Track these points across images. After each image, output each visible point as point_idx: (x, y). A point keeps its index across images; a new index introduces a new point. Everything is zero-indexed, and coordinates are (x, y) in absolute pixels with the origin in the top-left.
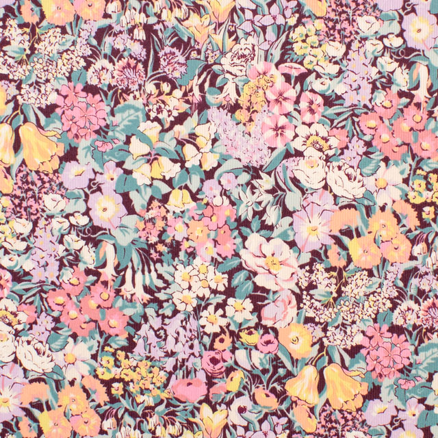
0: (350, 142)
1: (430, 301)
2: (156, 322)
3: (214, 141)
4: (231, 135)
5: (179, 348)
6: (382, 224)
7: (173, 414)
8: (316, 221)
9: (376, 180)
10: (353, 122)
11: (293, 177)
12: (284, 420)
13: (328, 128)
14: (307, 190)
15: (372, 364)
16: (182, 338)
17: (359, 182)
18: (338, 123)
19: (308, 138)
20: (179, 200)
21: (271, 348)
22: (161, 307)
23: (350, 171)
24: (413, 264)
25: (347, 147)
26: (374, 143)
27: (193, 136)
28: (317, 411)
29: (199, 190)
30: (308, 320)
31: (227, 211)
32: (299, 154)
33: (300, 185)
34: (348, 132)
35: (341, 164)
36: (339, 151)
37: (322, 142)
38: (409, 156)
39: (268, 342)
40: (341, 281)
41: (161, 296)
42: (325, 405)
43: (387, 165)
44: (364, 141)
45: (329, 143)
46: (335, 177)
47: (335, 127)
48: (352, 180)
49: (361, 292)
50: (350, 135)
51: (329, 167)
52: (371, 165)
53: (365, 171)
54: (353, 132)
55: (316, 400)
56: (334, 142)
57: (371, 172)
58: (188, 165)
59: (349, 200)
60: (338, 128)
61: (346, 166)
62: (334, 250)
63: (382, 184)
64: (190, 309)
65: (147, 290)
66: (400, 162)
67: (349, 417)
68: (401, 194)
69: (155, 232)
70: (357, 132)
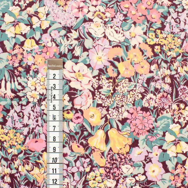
0: (116, 15)
1: (161, 94)
2: (18, 109)
3: (47, 15)
4: (56, 12)
5: (30, 122)
6: (134, 55)
7: (28, 158)
8: (100, 54)
9: (130, 33)
10: (117, 5)
11: (88, 32)
12: (88, 160)
13: (105, 8)
14: (95, 38)
15: (133, 128)
16: (32, 117)
17: (122, 34)
18: (110, 6)
19: (95, 12)
20: (29, 44)
21: (80, 120)
22: (20, 100)
23: (117, 29)
24: (151, 75)
25: (115, 17)
26: (128, 15)
27: (37, 13)
28: (106, 154)
29: (40, 39)
30: (99, 105)
31: (54, 50)
32: (91, 20)
33: (92, 36)
34: (115, 10)
35: (112, 25)
36: (111, 19)
37: (102, 15)
38: (145, 21)
39: (78, 118)
40: (115, 84)
41: (21, 94)
42: (109, 151)
43: (135, 26)
44: (123, 14)
45: (105, 15)
46: (109, 32)
47: (108, 7)
48: (118, 33)
49: (126, 89)
50: (116, 11)
51: (106, 27)
52: (127, 25)
53: (124, 28)
54: (117, 10)
55: (105, 148)
56: (108, 15)
57: (127, 29)
58: (34, 27)
59: (117, 43)
60: (110, 8)
61: (115, 26)
62: (110, 68)
63: (133, 35)
64: (36, 100)
65: (13, 91)
66: (141, 24)
67: (123, 157)
68: (143, 40)
69: (17, 61)
70: (119, 10)
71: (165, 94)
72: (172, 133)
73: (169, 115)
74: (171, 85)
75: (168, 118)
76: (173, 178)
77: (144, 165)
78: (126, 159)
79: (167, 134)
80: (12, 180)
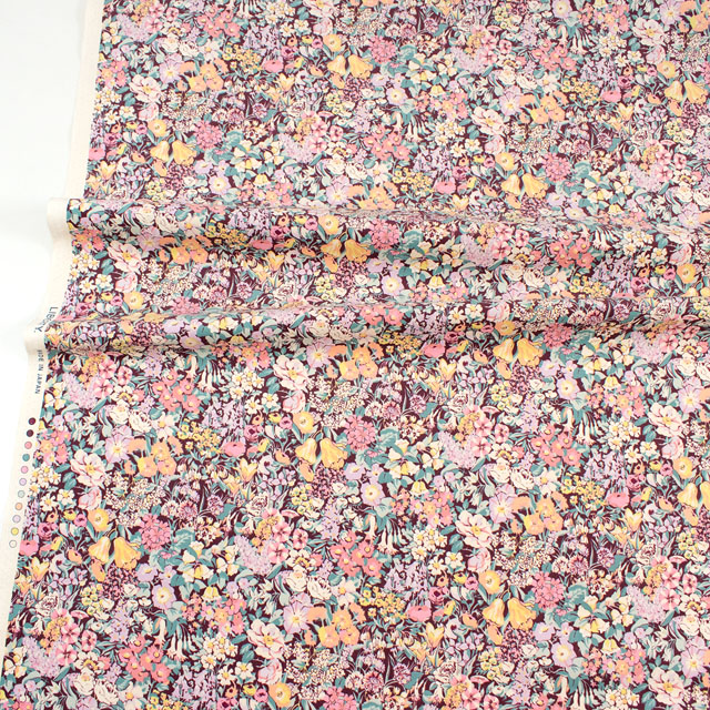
5: (230, 422)
12: (293, 473)
16: (232, 416)
21: (288, 425)
30: (312, 410)
39: (286, 422)
49: (346, 394)
55: (314, 461)
64: (239, 398)
65: (214, 385)
71: (394, 404)
72: (398, 450)
73: (396, 428)
74: (402, 393)
75: (394, 432)
76: (394, 504)
77: (360, 485)
78: (338, 476)
79: (391, 450)
80: (202, 487)
